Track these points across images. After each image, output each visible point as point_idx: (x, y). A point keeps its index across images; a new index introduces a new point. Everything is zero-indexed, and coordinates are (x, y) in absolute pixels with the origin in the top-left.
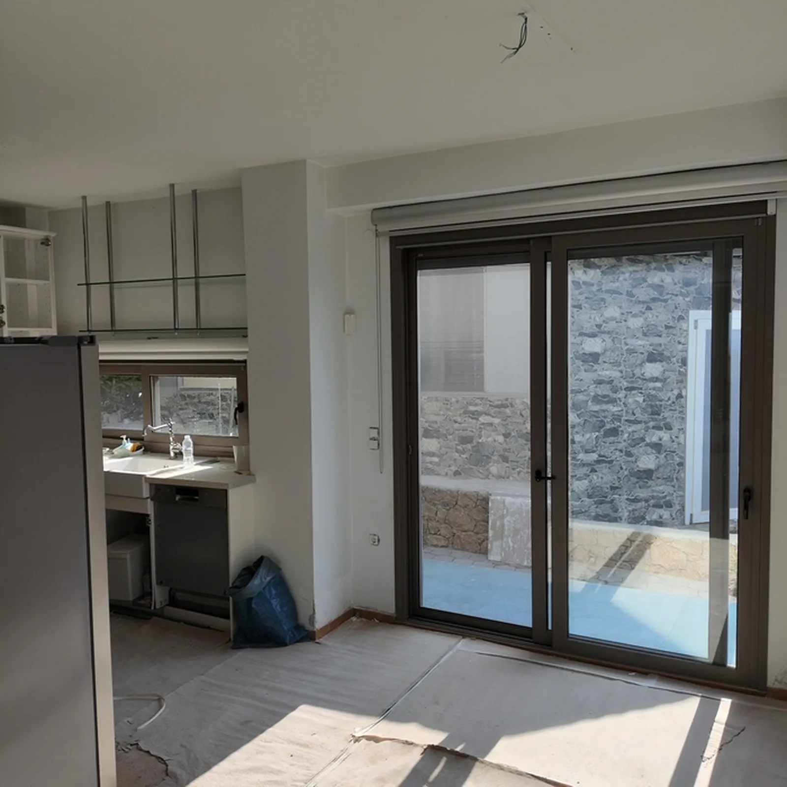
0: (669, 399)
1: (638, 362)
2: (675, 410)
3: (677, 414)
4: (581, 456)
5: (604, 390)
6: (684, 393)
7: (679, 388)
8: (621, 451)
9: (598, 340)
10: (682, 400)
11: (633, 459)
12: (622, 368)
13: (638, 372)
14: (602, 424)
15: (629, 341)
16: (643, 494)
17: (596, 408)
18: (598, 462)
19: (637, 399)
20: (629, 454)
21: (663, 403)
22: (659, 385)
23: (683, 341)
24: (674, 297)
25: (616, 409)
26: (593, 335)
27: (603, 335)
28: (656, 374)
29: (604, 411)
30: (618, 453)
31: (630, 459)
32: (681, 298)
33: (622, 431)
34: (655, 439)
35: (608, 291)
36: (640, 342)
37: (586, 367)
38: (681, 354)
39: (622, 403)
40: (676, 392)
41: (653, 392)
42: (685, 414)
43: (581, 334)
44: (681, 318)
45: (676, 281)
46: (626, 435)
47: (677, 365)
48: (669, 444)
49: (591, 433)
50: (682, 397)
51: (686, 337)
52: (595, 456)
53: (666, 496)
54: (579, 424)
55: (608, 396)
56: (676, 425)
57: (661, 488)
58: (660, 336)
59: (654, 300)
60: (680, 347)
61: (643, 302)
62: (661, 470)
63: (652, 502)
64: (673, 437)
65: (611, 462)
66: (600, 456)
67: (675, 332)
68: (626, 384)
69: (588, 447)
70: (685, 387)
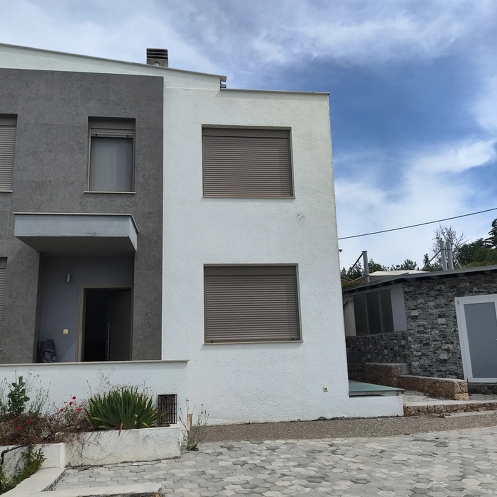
0: (450, 332)
1: (435, 318)
2: (454, 336)
3: (455, 338)
4: (415, 353)
5: (421, 329)
6: (457, 329)
7: (455, 328)
8: (431, 351)
9: (416, 311)
10: (457, 332)
11: (437, 355)
12: (427, 320)
13: (435, 322)
14: (422, 342)
15: (429, 311)
16: (443, 369)
17: (419, 335)
18: (421, 355)
19: (436, 332)
20: (435, 353)
21: (448, 333)
22: (445, 326)
23: (453, 309)
24: (447, 293)
25: (427, 336)
26: (414, 309)
27: (418, 309)
28: (443, 322)
29: (422, 336)
30: (430, 352)
31: (436, 355)
32: (450, 293)
33: (431, 344)
34: (446, 347)
35: (418, 294)
36: (434, 311)
37: (413, 321)
38: (453, 314)
39: (429, 334)
40: (453, 329)
41: (443, 329)
42: (459, 338)
43: (409, 309)
44: (451, 301)
45: (447, 287)
46: (433, 346)
47: (452, 319)
48: (453, 349)
49: (418, 344)
50: (456, 331)
51: (455, 308)
52: (420, 353)
53: (454, 371)
54: (412, 341)
55: (423, 331)
56: (455, 342)
57: (452, 367)
58: (443, 308)
59: (438, 295)
60: (452, 312)
61: (434, 296)
62: (451, 360)
63: (448, 372)
64: (455, 347)
65: (427, 356)
66: (422, 353)
67: (449, 306)
68: (430, 327)
69: (417, 350)
70: (457, 327)
